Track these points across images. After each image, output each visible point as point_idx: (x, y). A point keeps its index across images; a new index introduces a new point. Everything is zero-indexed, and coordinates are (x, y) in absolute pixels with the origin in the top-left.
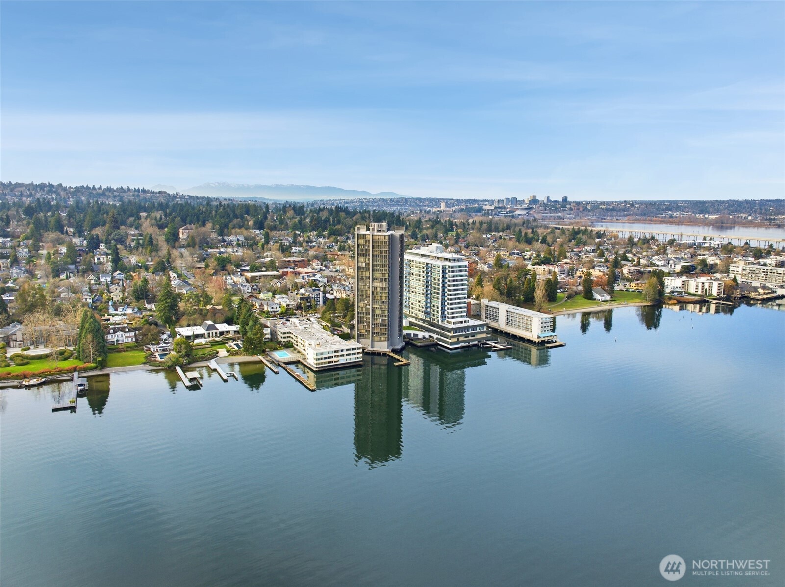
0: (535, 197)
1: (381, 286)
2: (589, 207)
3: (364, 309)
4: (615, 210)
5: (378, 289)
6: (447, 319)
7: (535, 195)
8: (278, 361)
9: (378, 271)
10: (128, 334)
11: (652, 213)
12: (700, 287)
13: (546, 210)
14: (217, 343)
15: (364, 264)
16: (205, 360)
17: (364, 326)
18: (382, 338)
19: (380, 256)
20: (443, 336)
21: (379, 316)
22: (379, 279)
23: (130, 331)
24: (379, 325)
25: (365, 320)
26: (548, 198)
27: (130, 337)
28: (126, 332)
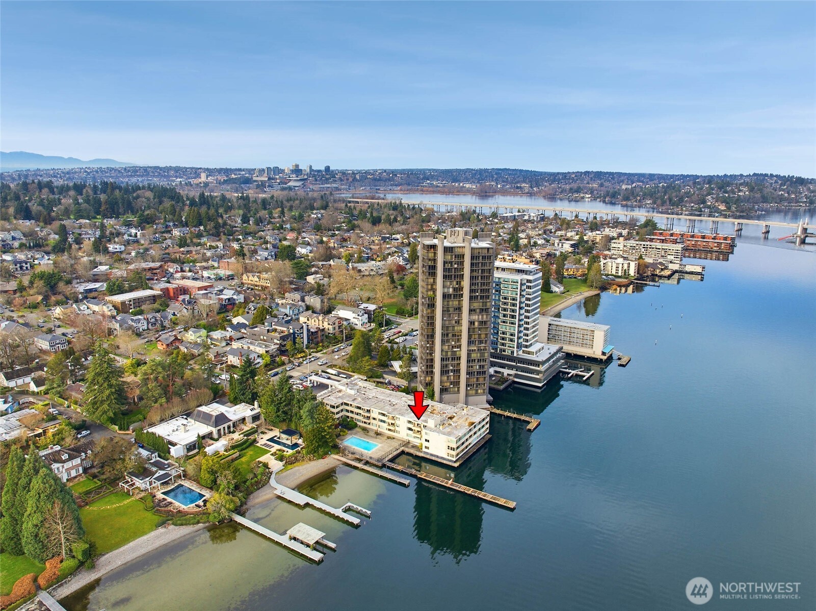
0: (297, 166)
1: (480, 320)
2: (358, 177)
3: (449, 353)
4: (382, 180)
5: (476, 324)
6: (523, 349)
7: (297, 164)
8: (378, 460)
9: (477, 298)
10: (68, 465)
11: (415, 182)
12: (620, 269)
13: (316, 180)
14: (244, 446)
15: (451, 290)
16: (262, 487)
17: (448, 377)
18: (479, 391)
19: (480, 278)
20: (523, 372)
21: (476, 361)
22: (478, 311)
23: (71, 458)
24: (476, 373)
25: (451, 368)
26: (311, 167)
27: (72, 468)
28: (64, 462)
